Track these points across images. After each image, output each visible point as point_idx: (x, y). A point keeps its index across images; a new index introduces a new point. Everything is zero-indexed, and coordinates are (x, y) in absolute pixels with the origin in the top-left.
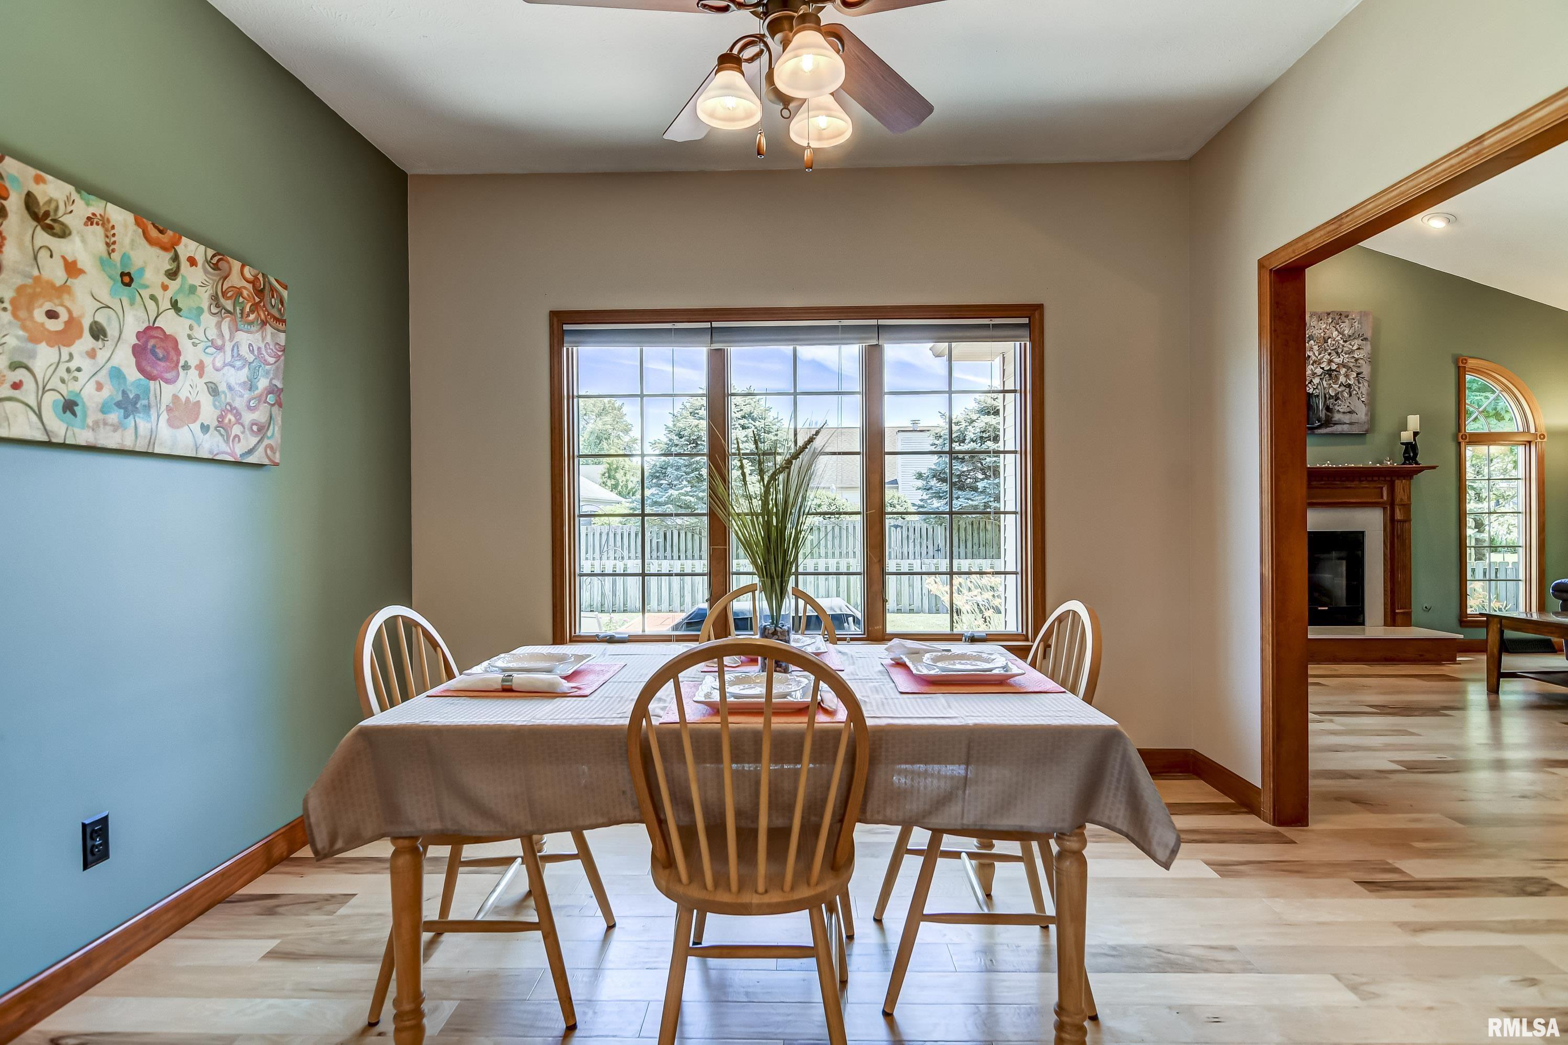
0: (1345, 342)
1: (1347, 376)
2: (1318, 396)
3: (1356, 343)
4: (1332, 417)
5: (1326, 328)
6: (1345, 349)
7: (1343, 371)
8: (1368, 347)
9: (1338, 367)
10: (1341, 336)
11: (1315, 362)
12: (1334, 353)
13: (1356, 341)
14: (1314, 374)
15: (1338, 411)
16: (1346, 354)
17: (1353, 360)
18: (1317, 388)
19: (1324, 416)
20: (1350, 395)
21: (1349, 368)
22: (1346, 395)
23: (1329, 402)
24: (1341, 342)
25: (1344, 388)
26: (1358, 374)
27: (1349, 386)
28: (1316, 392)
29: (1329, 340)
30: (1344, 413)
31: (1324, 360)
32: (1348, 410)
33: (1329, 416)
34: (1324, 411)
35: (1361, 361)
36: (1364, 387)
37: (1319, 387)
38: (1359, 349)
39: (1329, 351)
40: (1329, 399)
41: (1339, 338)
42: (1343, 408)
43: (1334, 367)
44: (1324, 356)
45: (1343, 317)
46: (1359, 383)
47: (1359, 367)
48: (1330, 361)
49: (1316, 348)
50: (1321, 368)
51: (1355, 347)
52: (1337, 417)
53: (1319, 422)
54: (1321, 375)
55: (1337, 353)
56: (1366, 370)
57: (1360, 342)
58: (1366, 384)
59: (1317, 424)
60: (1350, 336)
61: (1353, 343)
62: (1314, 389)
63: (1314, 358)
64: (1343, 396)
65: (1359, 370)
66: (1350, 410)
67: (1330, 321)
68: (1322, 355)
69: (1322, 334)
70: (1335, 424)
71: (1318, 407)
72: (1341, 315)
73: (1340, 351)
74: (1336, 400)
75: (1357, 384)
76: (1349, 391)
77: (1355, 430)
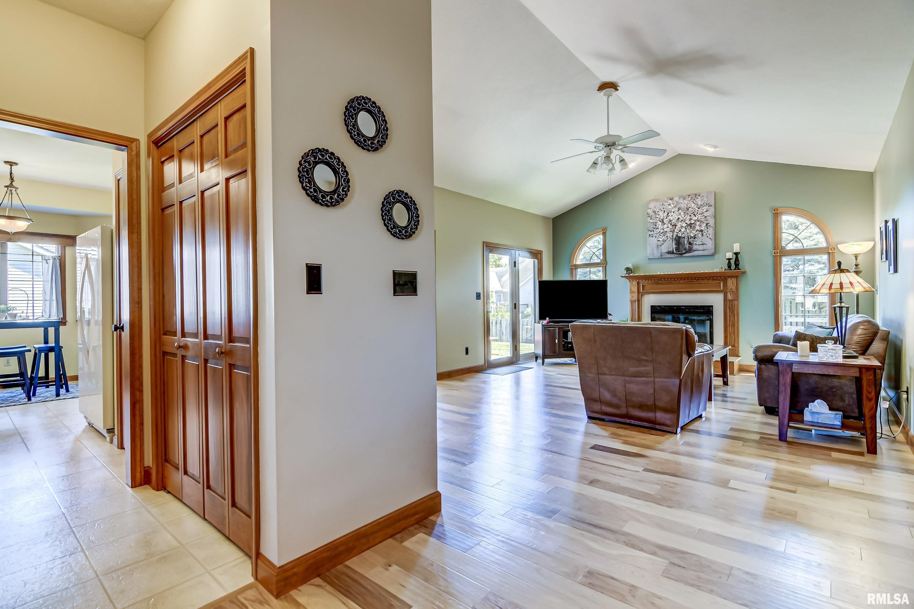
0: (699, 208)
1: (700, 226)
2: (684, 237)
3: (705, 208)
4: (692, 248)
5: (688, 203)
6: (698, 212)
7: (698, 223)
8: (712, 210)
9: (695, 222)
10: (696, 206)
11: (682, 221)
12: (692, 215)
13: (705, 207)
14: (682, 227)
15: (696, 244)
16: (699, 214)
17: (704, 217)
18: (684, 233)
19: (688, 247)
20: (703, 235)
21: (701, 222)
22: (700, 236)
23: (691, 240)
24: (697, 209)
25: (699, 232)
26: (707, 224)
27: (702, 231)
28: (683, 236)
29: (690, 209)
30: (699, 245)
31: (687, 219)
32: (702, 243)
33: (690, 247)
34: (688, 245)
35: (708, 217)
36: (711, 231)
37: (685, 233)
38: (707, 211)
39: (690, 214)
40: (691, 238)
41: (695, 207)
42: (699, 242)
43: (693, 222)
44: (687, 217)
45: (697, 196)
46: (707, 228)
47: (707, 220)
48: (691, 219)
49: (682, 213)
50: (685, 223)
51: (705, 210)
52: (695, 247)
53: (685, 250)
54: (685, 227)
55: (694, 215)
56: (711, 222)
57: (707, 207)
58: (712, 229)
59: (684, 251)
60: (701, 205)
61: (703, 209)
62: (682, 234)
63: (681, 219)
64: (698, 236)
65: (707, 222)
66: (703, 243)
67: (690, 199)
68: (686, 217)
69: (686, 206)
70: (694, 251)
71: (684, 243)
72: (696, 195)
73: (696, 213)
74: (694, 239)
75: (706, 229)
76: (702, 234)
77: (706, 253)
